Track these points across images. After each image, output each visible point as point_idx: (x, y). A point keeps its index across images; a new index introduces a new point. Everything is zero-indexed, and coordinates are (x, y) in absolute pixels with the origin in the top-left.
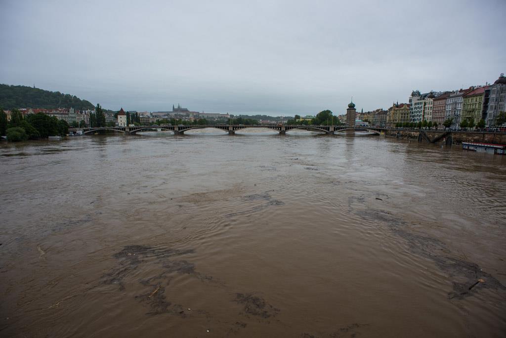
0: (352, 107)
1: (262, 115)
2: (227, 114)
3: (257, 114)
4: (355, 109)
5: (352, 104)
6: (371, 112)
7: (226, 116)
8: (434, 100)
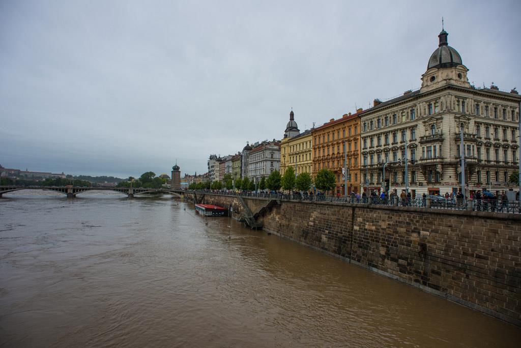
0: (176, 169)
1: (108, 176)
2: (63, 174)
3: (102, 176)
4: (180, 172)
5: (176, 166)
6: (202, 176)
7: (60, 176)
8: (220, 164)
